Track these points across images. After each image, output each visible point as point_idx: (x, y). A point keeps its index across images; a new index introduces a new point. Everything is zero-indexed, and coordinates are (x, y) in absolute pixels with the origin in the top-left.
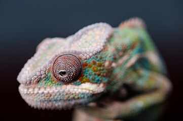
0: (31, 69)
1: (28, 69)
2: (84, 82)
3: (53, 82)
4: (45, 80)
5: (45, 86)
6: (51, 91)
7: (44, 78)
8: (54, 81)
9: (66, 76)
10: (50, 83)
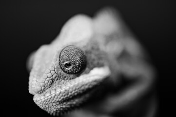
0: (37, 78)
1: (35, 79)
2: (92, 69)
3: (65, 79)
4: (57, 80)
5: (60, 86)
6: (67, 88)
7: (55, 78)
8: (65, 77)
9: (71, 67)
10: (63, 81)
